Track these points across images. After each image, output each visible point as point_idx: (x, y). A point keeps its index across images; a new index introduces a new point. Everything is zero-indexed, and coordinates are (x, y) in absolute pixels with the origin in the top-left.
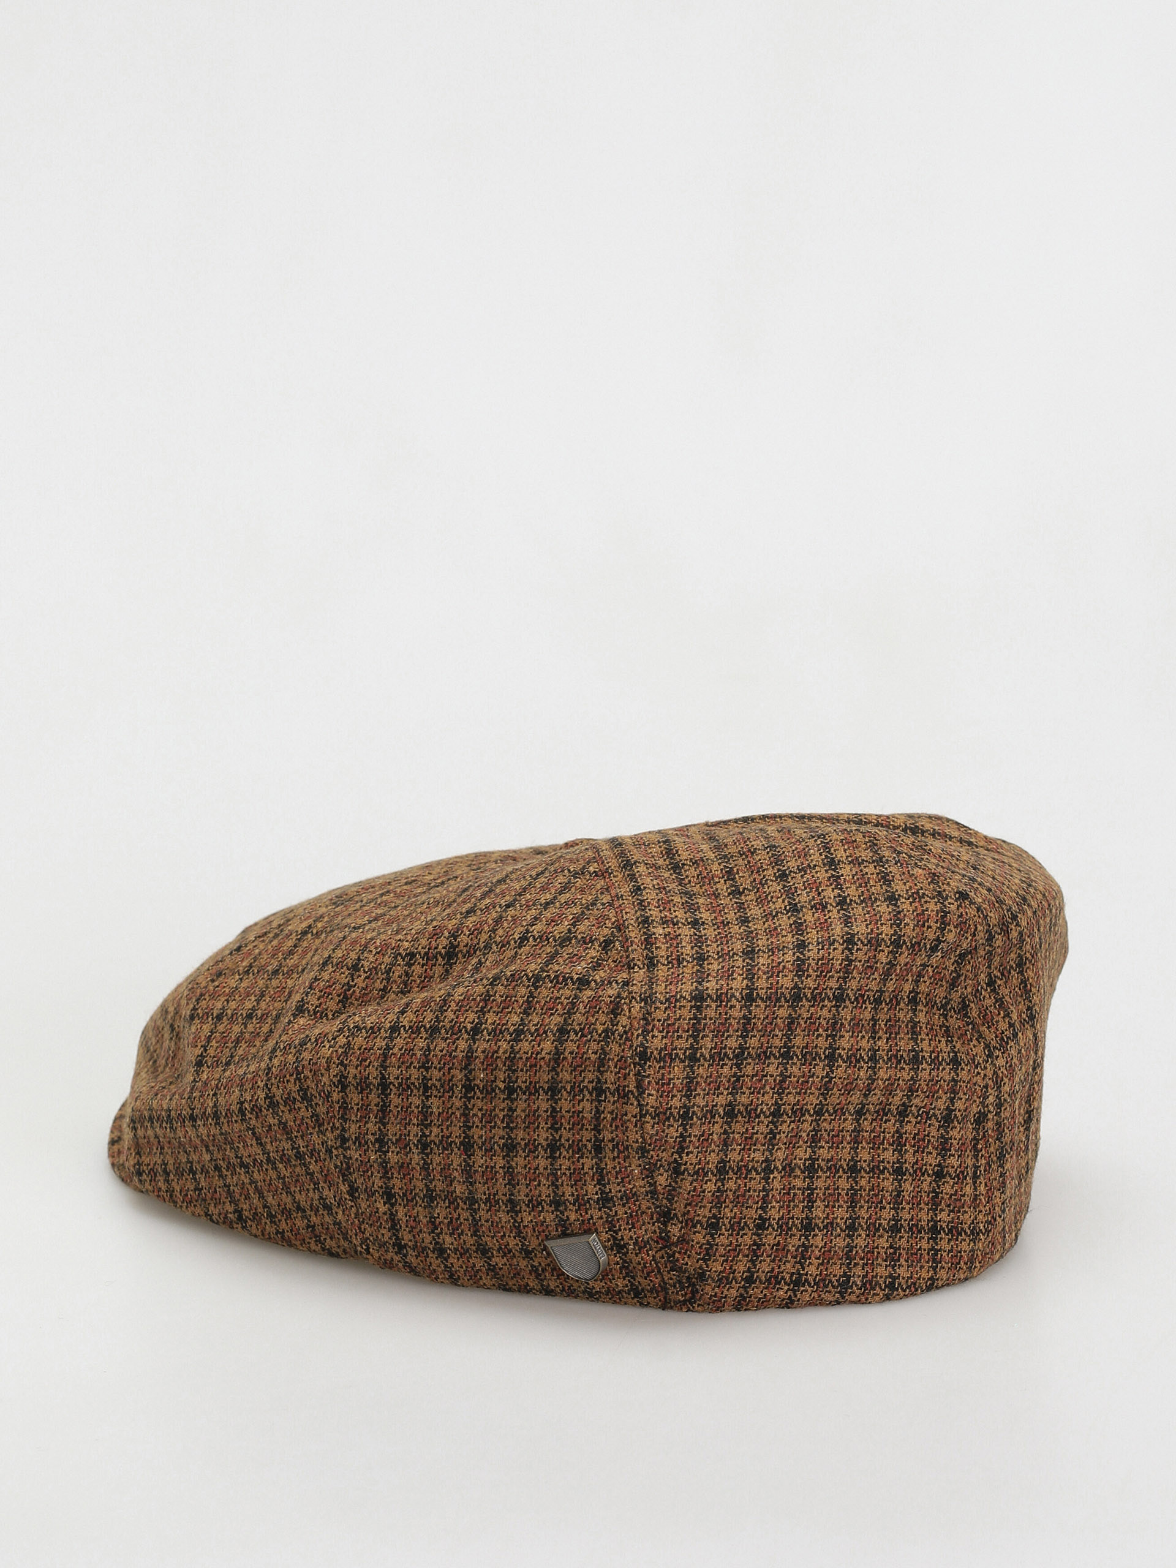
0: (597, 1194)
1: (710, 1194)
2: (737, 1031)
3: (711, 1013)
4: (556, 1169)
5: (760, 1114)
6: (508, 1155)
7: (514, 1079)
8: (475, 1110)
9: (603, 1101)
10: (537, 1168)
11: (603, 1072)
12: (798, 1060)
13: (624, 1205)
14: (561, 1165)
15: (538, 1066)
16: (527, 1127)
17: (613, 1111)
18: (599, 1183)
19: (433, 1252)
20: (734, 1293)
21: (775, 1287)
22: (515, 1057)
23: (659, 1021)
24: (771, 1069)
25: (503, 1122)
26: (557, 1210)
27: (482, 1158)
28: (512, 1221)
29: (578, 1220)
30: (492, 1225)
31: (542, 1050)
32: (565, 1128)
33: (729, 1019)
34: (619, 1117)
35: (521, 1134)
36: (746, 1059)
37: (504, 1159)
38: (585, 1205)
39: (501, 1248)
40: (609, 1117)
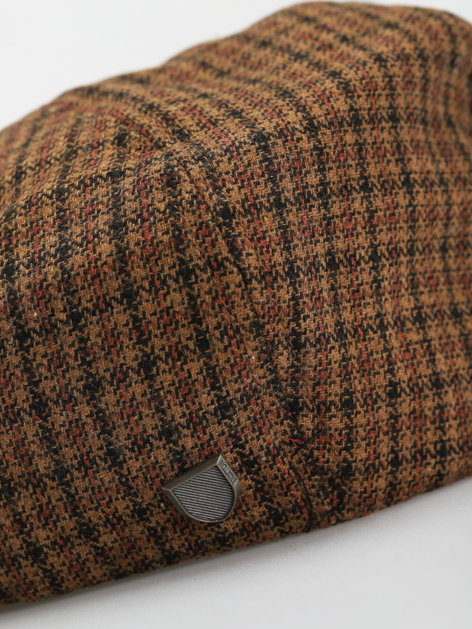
0: (212, 403)
1: (337, 365)
2: (313, 165)
3: (280, 150)
4: (157, 391)
5: (360, 260)
6: (93, 398)
7: (76, 302)
8: (39, 358)
9: (194, 283)
10: (133, 399)
11: (184, 249)
12: (379, 191)
13: (245, 409)
14: (161, 383)
15: (102, 275)
16: (108, 354)
17: (211, 289)
18: (213, 388)
19: (27, 559)
20: (382, 483)
21: (422, 463)
22: (69, 276)
23: (227, 173)
24: (356, 205)
25: (76, 359)
26: (168, 442)
27: (61, 415)
28: (117, 477)
29: (196, 445)
30: (94, 493)
31: (100, 254)
32: (156, 336)
33: (301, 152)
34: (220, 293)
35: (102, 365)
36: (330, 197)
37: (88, 404)
38: (201, 423)
39: (108, 520)
40: (208, 299)
